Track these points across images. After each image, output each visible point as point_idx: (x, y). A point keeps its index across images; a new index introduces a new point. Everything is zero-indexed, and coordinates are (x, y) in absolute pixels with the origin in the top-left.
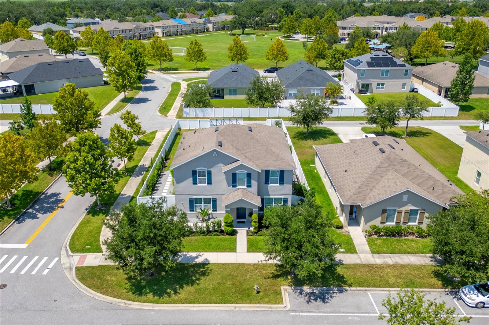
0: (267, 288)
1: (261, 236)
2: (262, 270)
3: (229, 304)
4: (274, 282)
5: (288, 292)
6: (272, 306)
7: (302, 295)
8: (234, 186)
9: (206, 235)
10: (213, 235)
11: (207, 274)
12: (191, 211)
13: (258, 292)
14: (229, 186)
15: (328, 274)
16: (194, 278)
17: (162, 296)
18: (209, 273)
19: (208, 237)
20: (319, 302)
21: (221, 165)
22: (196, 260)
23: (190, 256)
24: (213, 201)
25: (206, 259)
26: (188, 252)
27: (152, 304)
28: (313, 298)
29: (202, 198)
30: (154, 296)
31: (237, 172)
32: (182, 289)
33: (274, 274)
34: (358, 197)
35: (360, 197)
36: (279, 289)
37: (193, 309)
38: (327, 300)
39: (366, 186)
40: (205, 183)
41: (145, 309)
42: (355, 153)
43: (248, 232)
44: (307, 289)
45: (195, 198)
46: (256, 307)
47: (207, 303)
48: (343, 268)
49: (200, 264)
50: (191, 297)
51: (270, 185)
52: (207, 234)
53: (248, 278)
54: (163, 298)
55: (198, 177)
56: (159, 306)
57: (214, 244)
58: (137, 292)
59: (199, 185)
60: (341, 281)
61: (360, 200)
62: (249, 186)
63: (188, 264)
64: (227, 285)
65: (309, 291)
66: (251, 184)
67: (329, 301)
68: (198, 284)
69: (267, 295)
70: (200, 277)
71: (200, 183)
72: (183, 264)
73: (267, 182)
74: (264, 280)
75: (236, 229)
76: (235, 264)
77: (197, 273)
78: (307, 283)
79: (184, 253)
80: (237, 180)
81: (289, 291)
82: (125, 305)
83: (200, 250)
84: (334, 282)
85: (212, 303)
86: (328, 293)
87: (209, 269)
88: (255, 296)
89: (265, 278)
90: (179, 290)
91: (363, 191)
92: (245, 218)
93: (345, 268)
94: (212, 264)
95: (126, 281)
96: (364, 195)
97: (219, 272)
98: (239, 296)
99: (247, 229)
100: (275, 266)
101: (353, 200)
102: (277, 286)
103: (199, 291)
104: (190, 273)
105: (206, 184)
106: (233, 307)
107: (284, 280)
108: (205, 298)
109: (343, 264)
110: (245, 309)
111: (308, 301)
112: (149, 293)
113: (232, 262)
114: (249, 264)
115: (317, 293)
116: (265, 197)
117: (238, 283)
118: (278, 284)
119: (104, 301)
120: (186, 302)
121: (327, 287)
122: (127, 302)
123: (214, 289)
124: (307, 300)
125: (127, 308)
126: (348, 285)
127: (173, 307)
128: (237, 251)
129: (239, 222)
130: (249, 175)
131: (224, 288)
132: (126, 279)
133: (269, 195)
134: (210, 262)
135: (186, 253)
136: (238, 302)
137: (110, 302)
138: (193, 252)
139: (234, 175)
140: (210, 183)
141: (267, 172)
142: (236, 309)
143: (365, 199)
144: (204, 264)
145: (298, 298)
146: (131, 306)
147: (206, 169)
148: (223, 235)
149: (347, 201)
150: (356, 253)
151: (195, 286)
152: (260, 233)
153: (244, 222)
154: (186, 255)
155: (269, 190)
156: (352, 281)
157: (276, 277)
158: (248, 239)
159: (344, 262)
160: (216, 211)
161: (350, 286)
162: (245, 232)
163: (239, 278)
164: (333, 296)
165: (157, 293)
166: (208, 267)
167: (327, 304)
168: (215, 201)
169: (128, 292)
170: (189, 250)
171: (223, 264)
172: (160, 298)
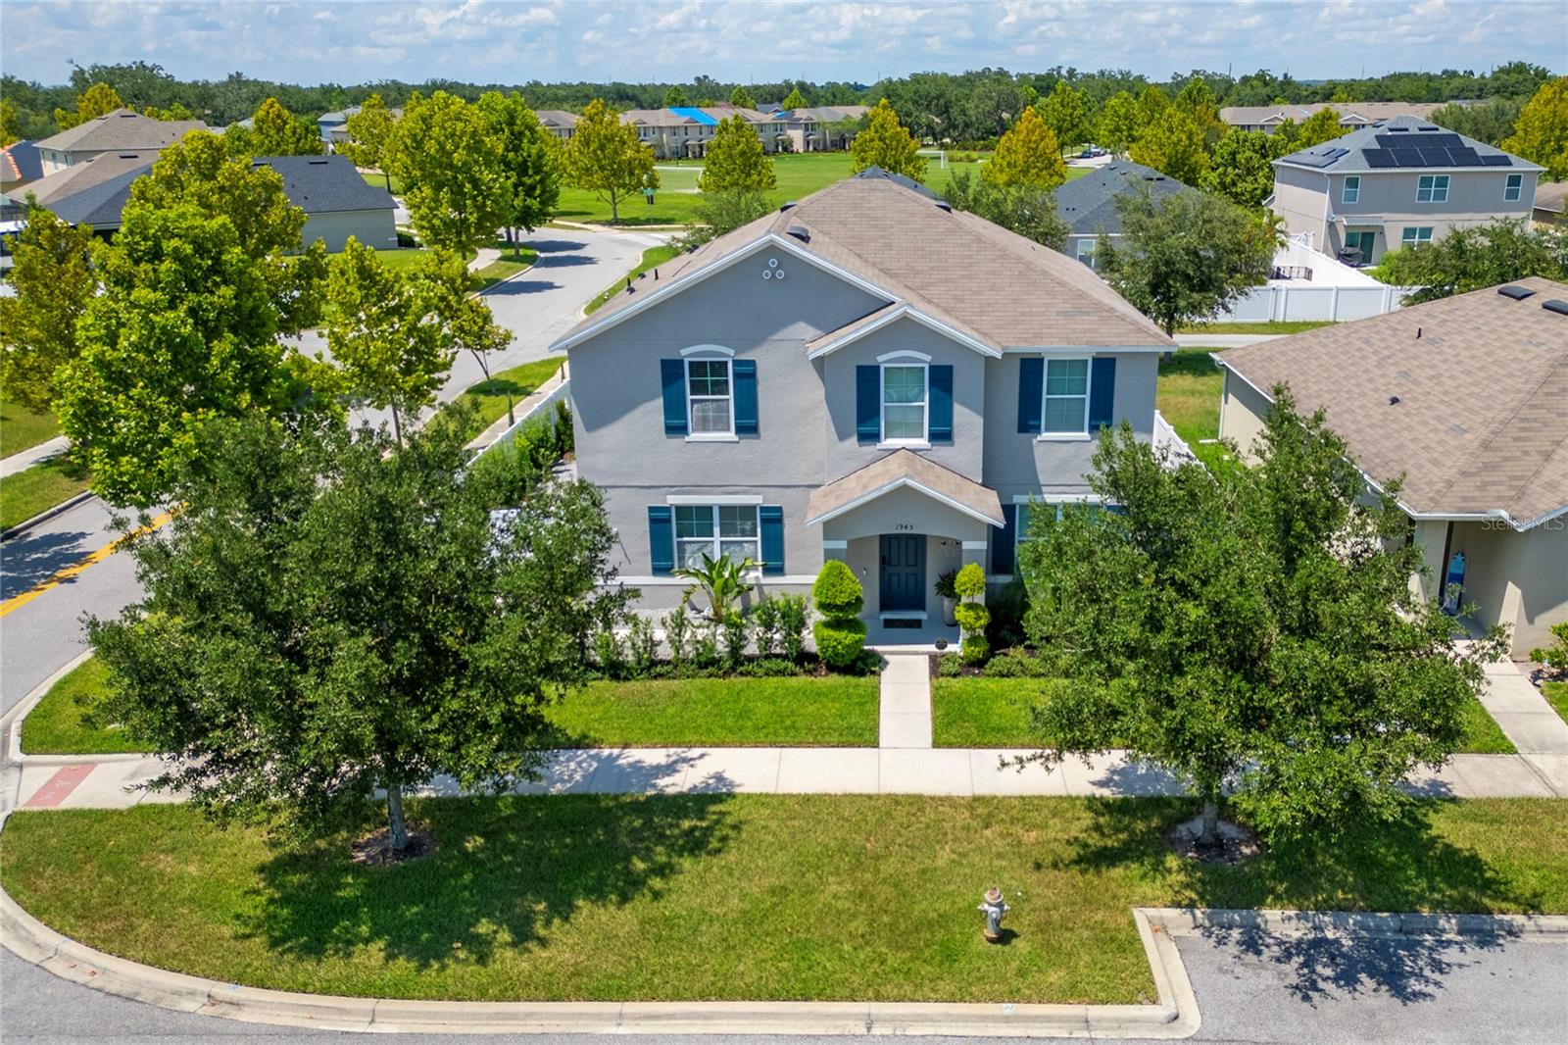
0: (1055, 916)
1: (1002, 675)
2: (1018, 829)
3: (831, 998)
4: (1089, 884)
5: (1177, 939)
6: (1095, 1011)
7: (1258, 953)
8: (869, 437)
9: (726, 674)
10: (760, 672)
11: (714, 844)
12: (657, 571)
13: (1005, 937)
14: (842, 437)
15: (1388, 846)
16: (640, 865)
17: (439, 957)
18: (724, 839)
19: (736, 681)
20: (1370, 995)
21: (803, 330)
22: (661, 782)
23: (630, 765)
24: (763, 520)
25: (719, 778)
26: (626, 746)
27: (367, 1004)
28: (1329, 972)
29: (710, 509)
30: (390, 957)
31: (883, 360)
32: (566, 919)
33: (1086, 845)
34: (1485, 484)
35: (1494, 483)
36: (1123, 921)
37: (613, 1030)
38: (1414, 985)
39: (1516, 439)
40: (728, 429)
41: (323, 1033)
42: (1419, 341)
43: (935, 662)
44: (1280, 921)
45: (679, 509)
46: (995, 1019)
47: (703, 997)
48: (1465, 817)
49: (681, 796)
50: (609, 964)
51: (1046, 435)
52: (733, 669)
53: (940, 863)
54: (443, 968)
55: (690, 397)
56: (410, 1015)
57: (762, 709)
58: (297, 936)
59: (694, 436)
60: (1470, 882)
61: (1499, 498)
62: (942, 434)
63: (616, 797)
64: (823, 898)
65: (1296, 935)
66: (950, 423)
67: (1431, 989)
68: (657, 895)
69: (1059, 950)
70: (675, 860)
71: (704, 425)
72: (594, 799)
73: (1028, 422)
74: (1035, 876)
75: (879, 648)
76: (870, 797)
77: (661, 838)
78: (1280, 889)
79: (606, 752)
80: (883, 404)
81: (1183, 932)
82: (210, 1010)
83: (689, 737)
84: (1432, 889)
85: (731, 998)
86: (1412, 947)
87: (729, 820)
88: (990, 957)
89: (1038, 866)
90: (548, 923)
91: (1506, 459)
92: (919, 604)
93: (1475, 818)
94: (749, 796)
95: (255, 881)
96: (1516, 478)
97: (784, 836)
98: (894, 959)
99: (932, 648)
100: (1089, 808)
101: (1465, 499)
102: (1107, 907)
103: (662, 933)
104: (624, 839)
105: (731, 435)
106: (856, 1017)
107: (1144, 877)
108: (692, 970)
109: (1454, 800)
110: (930, 1031)
111: (1307, 989)
112: (367, 941)
113: (856, 791)
114: (949, 801)
115: (1347, 943)
116: (1018, 499)
117: (885, 892)
118: (1115, 897)
119: (96, 984)
120: (578, 988)
121: (1395, 910)
122: (225, 990)
123: (747, 919)
124: (1294, 980)
125: (216, 1025)
126: (1516, 900)
127: (496, 1016)
128: (883, 742)
129: (889, 624)
130: (942, 379)
131: (807, 915)
132: (261, 869)
133: (1037, 489)
134: (737, 790)
135: (616, 751)
136: (885, 990)
137: (126, 990)
138: (654, 746)
139: (868, 378)
140: (748, 427)
141: (1031, 367)
142: (877, 1031)
143: (1521, 494)
144: (701, 801)
145: (1239, 970)
146: (243, 1016)
147: (727, 353)
148: (810, 672)
149: (1435, 503)
150: (1511, 750)
151: (641, 904)
152: (998, 662)
153: (916, 624)
154: (611, 759)
155: (1039, 465)
156: (1533, 882)
157: (1096, 859)
158: (935, 689)
159: (1457, 793)
160: (779, 571)
161: (1533, 905)
162: (924, 662)
163: (889, 867)
164: (1445, 958)
165: (414, 939)
166: (723, 814)
167: (1423, 1005)
168: (773, 519)
169: (248, 937)
170: (634, 736)
171: (807, 799)
172: (425, 965)
